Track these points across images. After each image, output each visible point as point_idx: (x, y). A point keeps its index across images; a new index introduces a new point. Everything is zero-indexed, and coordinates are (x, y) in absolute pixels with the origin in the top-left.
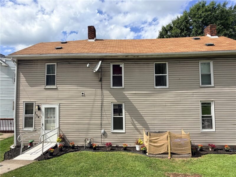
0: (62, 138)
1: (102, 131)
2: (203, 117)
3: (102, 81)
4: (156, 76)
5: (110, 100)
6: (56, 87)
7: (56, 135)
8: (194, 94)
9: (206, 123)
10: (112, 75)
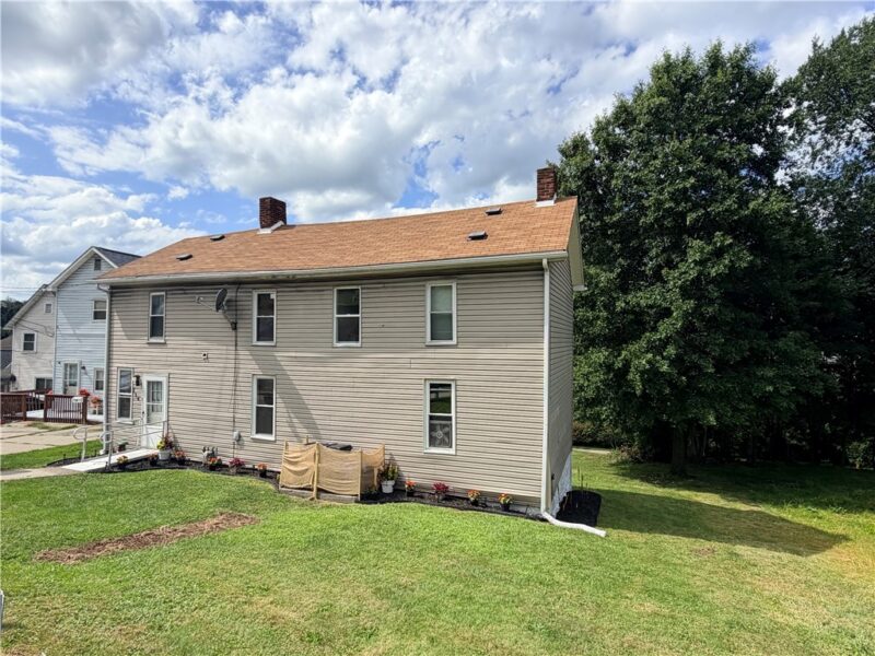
0: (168, 444)
1: (236, 433)
2: (431, 418)
3: (239, 330)
4: (338, 318)
5: (251, 370)
6: (163, 341)
7: (160, 434)
8: (413, 361)
9: (439, 434)
10: (255, 316)
